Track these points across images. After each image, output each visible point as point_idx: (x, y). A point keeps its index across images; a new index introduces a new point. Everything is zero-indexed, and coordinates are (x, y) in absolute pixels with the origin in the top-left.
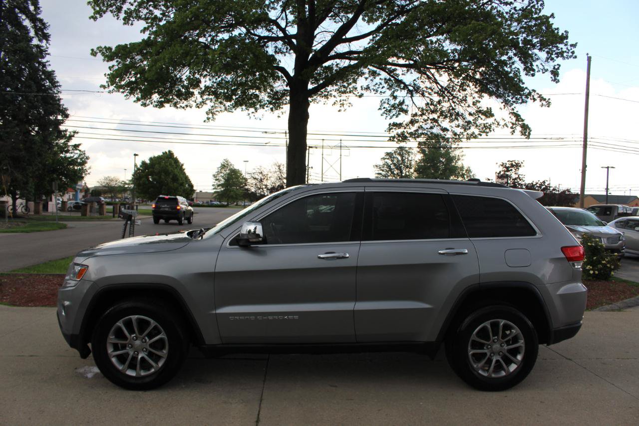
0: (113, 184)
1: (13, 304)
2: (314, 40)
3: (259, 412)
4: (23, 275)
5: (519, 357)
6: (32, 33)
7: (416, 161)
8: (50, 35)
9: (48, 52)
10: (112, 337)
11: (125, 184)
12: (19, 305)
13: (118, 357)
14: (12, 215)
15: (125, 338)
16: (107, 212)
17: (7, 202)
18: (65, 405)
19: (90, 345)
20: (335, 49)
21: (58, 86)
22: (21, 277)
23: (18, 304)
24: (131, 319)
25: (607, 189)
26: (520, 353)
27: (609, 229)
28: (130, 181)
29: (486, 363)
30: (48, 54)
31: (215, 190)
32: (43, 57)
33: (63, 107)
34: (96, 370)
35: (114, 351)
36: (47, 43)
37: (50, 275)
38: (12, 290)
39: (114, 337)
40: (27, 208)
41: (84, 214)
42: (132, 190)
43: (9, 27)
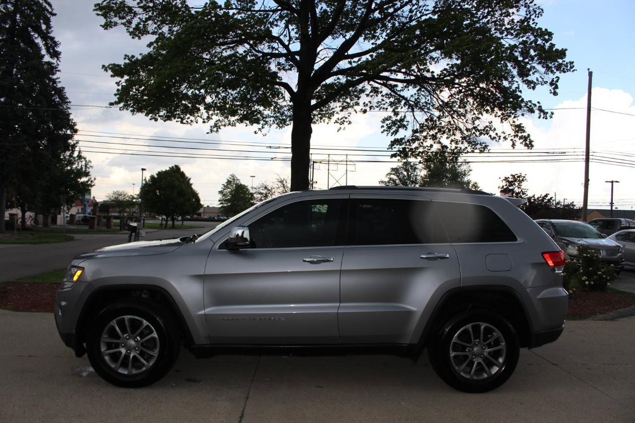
0: (121, 198)
1: (17, 309)
2: (317, 56)
3: (244, 408)
4: (28, 283)
5: (501, 360)
6: (44, 52)
7: (421, 177)
8: (61, 52)
9: (59, 69)
10: (105, 336)
11: (133, 198)
12: (23, 311)
13: (111, 355)
14: (20, 227)
15: (118, 337)
16: (114, 226)
17: (17, 215)
18: (58, 401)
19: (85, 345)
20: (337, 65)
21: (67, 102)
22: (26, 285)
23: (21, 309)
24: (123, 318)
25: (612, 204)
26: (501, 356)
27: (609, 241)
28: (138, 195)
29: (467, 365)
30: (59, 71)
31: (221, 205)
32: (54, 74)
33: (72, 122)
34: (91, 369)
35: (106, 350)
36: (58, 60)
37: (54, 283)
38: (17, 297)
39: (107, 336)
40: (36, 220)
41: (92, 227)
42: (140, 205)
43: (22, 44)
